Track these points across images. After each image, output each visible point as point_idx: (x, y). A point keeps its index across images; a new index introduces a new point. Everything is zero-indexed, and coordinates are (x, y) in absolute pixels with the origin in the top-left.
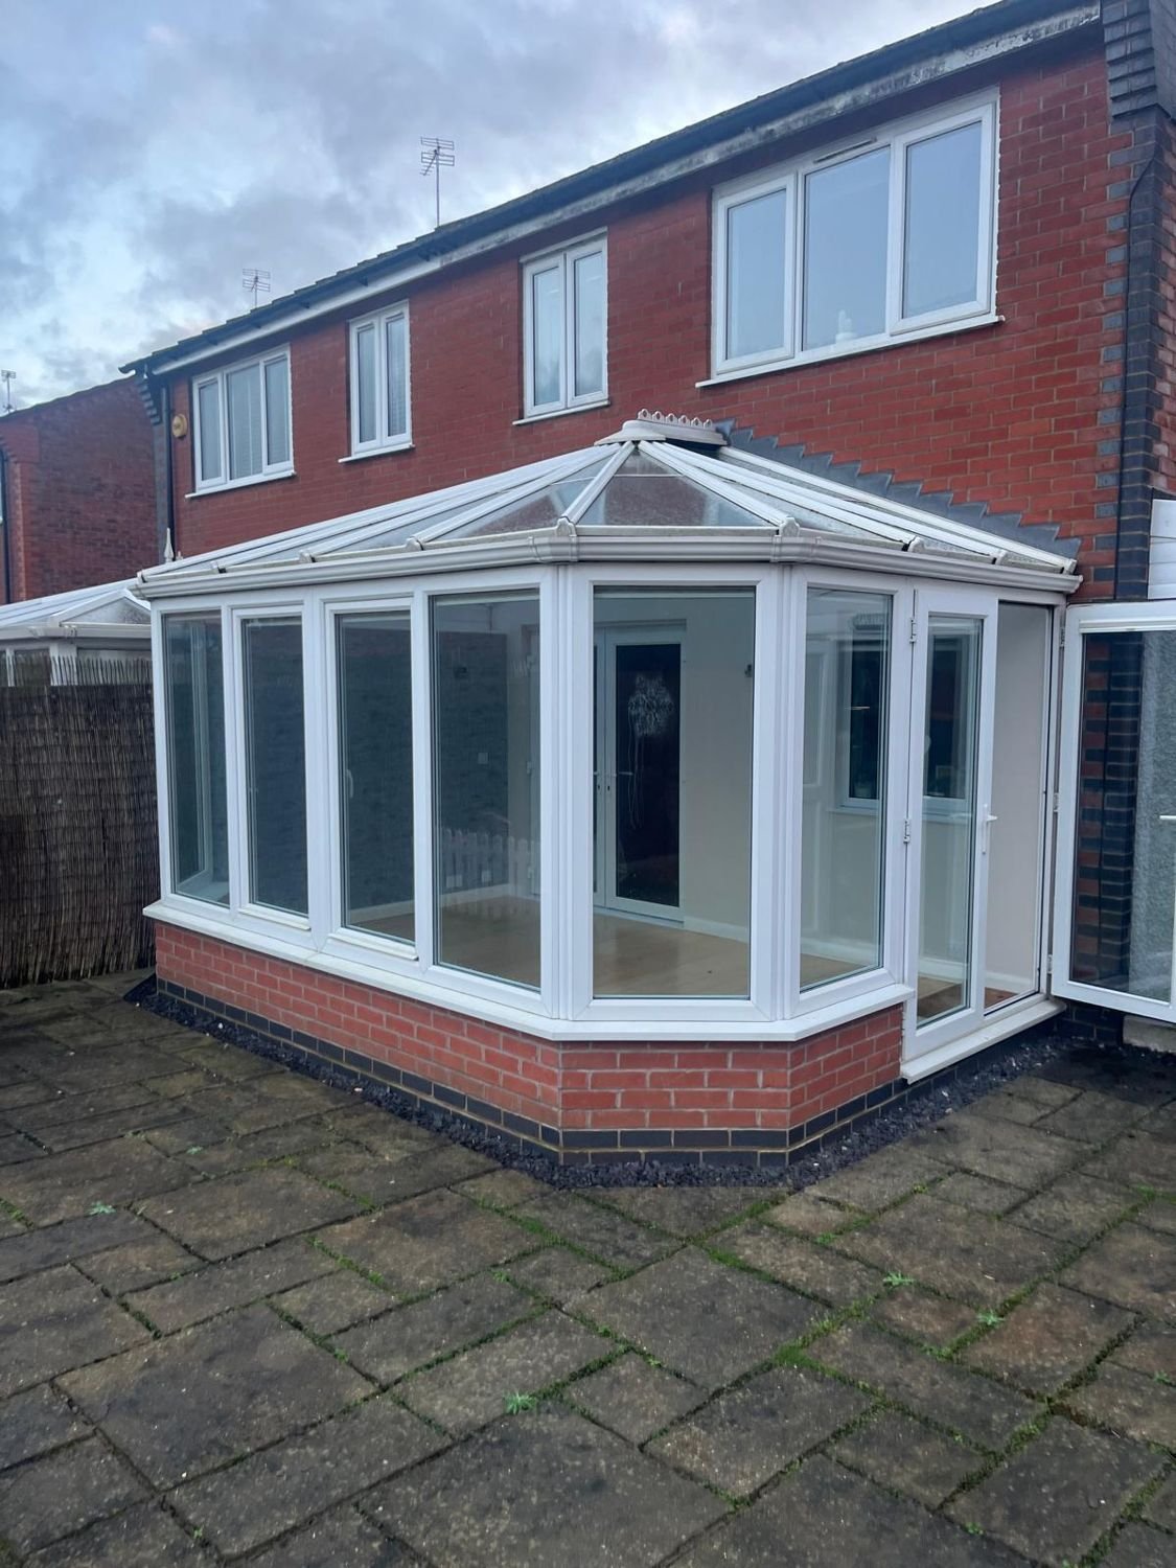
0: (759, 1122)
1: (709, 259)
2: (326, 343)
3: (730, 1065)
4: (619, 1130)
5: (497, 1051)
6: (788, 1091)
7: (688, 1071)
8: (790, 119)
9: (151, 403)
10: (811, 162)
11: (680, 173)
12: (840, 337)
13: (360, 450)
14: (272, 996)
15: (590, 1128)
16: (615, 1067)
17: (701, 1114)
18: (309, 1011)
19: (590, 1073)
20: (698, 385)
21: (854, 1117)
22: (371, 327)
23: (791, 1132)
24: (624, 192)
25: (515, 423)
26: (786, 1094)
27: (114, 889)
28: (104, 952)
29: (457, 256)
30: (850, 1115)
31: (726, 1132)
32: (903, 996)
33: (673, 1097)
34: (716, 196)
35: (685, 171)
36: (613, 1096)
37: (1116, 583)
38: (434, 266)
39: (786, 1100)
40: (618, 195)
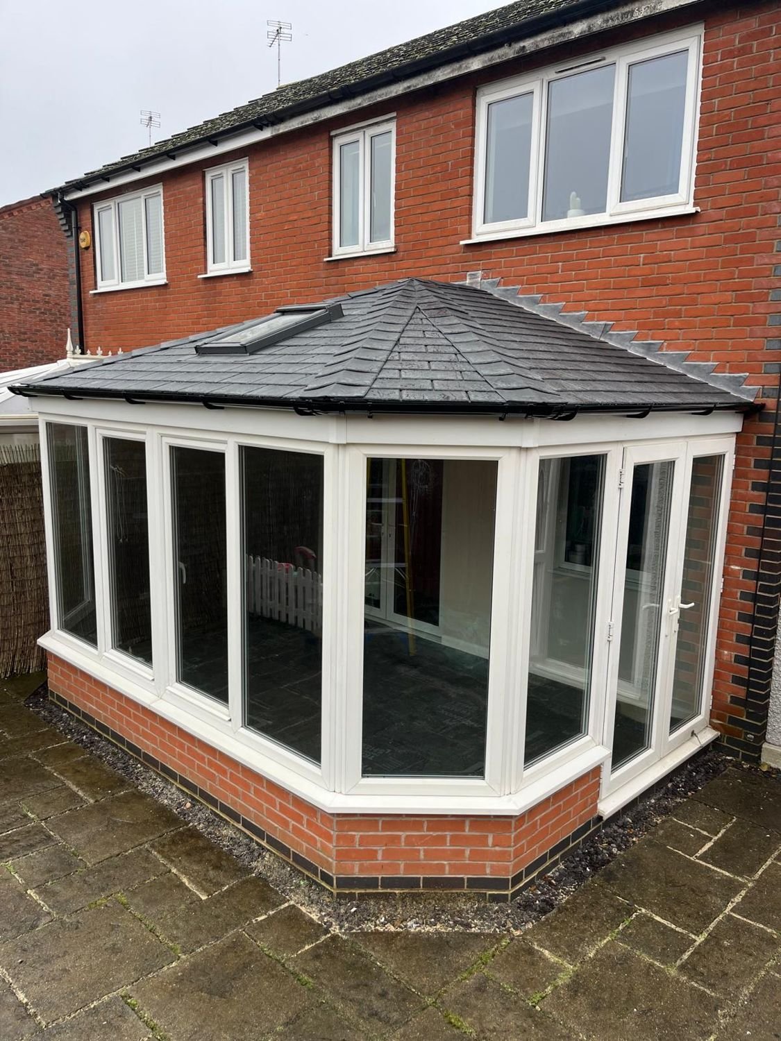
0: (488, 871)
1: (473, 145)
2: (189, 186)
3: (467, 829)
4: (380, 877)
5: (288, 806)
6: (512, 849)
7: (435, 834)
8: (539, 39)
9: (64, 222)
10: (554, 72)
11: (452, 76)
12: (571, 212)
13: (214, 270)
14: (128, 722)
15: (357, 874)
16: (378, 831)
17: (444, 865)
18: (153, 740)
19: (357, 835)
20: (462, 243)
21: (561, 853)
22: (220, 176)
23: (512, 878)
24: (409, 87)
25: (326, 259)
26: (510, 851)
27: (21, 614)
28: (13, 661)
29: (283, 128)
30: (558, 853)
31: (462, 879)
32: (601, 759)
33: (422, 853)
34: (479, 93)
35: (456, 74)
36: (376, 851)
37: (776, 425)
38: (266, 134)
39: (510, 856)
40: (405, 89)
